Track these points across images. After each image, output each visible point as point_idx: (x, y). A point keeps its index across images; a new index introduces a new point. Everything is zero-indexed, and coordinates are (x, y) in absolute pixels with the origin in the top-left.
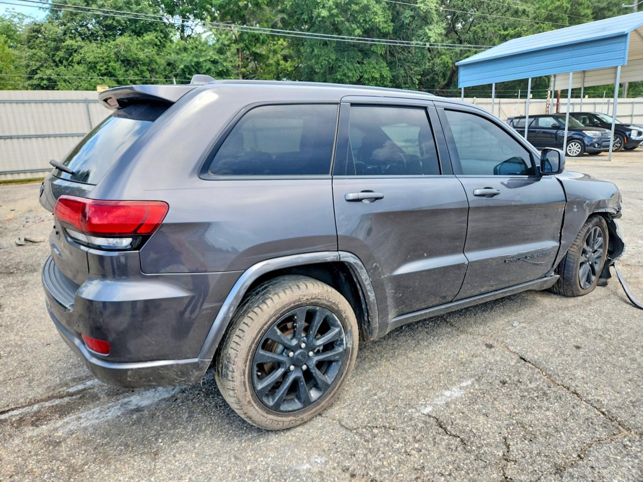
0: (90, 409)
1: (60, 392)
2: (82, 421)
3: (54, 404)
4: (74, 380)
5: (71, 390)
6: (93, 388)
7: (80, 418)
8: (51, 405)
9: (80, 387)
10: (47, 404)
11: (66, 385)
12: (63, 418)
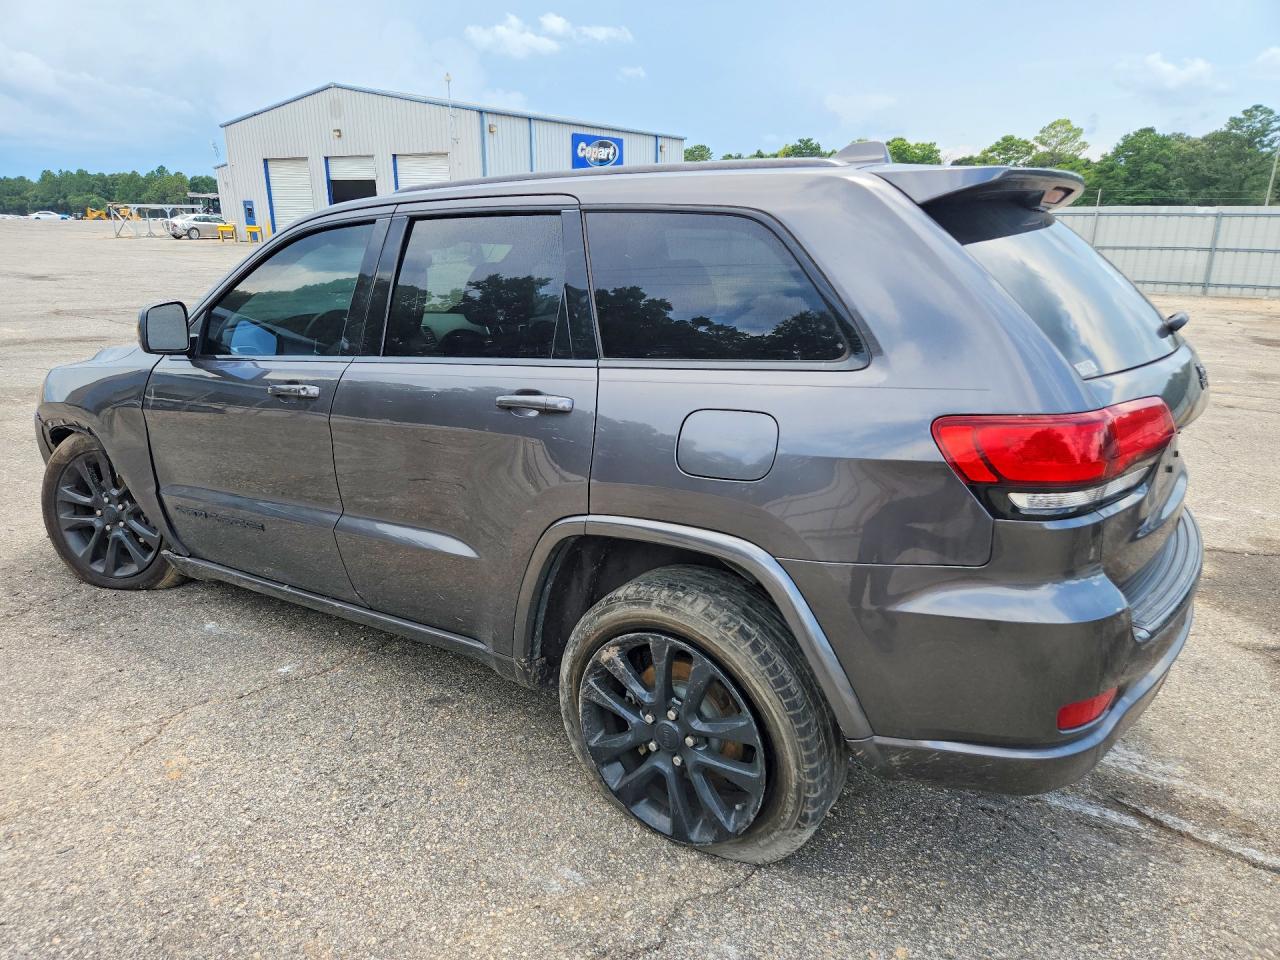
0: (1119, 770)
1: (1157, 836)
2: (1139, 763)
3: (1177, 820)
4: (1118, 841)
5: (1132, 822)
6: (1092, 796)
7: (1139, 768)
8: (1184, 823)
9: (1113, 816)
10: (1189, 828)
11: (1138, 841)
12: (1168, 785)
